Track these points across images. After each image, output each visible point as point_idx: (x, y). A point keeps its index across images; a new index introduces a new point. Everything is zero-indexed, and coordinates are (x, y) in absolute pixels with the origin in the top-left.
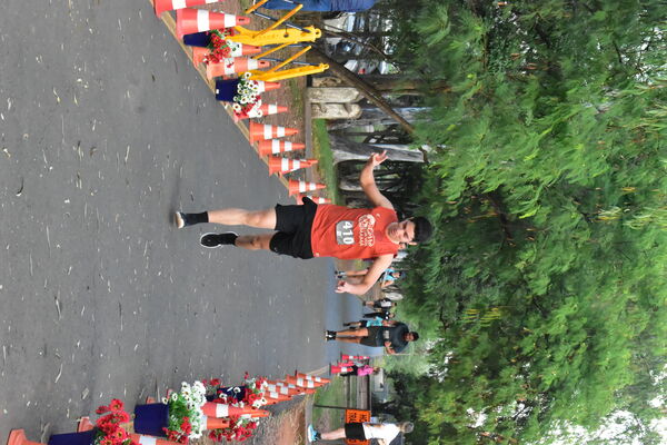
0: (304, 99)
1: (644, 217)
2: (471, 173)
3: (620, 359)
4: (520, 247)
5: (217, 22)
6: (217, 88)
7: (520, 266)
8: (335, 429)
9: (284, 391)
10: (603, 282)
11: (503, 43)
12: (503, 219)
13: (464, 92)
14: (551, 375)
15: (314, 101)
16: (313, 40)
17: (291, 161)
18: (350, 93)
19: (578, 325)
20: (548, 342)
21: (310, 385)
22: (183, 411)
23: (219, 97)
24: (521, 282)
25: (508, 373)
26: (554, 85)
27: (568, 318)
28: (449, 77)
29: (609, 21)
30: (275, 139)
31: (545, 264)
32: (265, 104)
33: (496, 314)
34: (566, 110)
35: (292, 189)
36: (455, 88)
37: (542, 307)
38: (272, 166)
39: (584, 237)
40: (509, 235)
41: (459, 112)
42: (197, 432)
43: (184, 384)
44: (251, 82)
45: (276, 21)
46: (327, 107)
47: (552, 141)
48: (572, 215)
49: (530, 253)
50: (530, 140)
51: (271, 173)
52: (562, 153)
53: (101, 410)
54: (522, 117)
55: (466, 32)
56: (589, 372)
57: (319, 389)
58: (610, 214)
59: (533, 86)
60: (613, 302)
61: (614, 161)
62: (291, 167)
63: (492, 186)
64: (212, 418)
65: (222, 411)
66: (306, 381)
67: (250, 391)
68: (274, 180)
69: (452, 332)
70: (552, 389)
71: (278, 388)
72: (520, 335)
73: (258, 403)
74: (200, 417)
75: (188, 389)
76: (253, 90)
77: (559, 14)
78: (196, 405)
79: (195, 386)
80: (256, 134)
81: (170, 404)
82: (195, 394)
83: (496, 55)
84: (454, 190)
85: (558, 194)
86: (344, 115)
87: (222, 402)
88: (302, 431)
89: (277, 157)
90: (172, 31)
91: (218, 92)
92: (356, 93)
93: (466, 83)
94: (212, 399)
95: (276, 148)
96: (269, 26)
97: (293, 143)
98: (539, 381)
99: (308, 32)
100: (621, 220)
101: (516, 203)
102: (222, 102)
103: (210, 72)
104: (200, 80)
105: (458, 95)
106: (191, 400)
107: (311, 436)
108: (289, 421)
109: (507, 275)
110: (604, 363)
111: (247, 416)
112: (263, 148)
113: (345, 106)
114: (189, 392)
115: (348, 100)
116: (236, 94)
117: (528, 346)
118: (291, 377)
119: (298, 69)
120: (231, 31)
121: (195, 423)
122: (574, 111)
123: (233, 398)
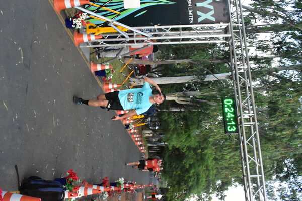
0: (142, 133)
1: (206, 151)
2: (173, 143)
3: (203, 180)
4: (183, 159)
6: (125, 126)
7: (183, 163)
8: (150, 196)
10: (199, 166)
12: (179, 154)
14: (190, 184)
15: (144, 133)
18: (150, 131)
19: (195, 174)
20: (190, 177)
22: (119, 184)
23: (126, 128)
24: (184, 167)
25: (182, 184)
26: (187, 127)
27: (193, 173)
28: (168, 126)
29: (197, 115)
30: (136, 137)
31: (188, 163)
32: (134, 130)
33: (179, 172)
34: (190, 132)
35: (140, 148)
37: (188, 171)
38: (136, 143)
39: (195, 157)
40: (181, 157)
41: (171, 132)
43: (120, 178)
44: (132, 125)
46: (146, 134)
47: (188, 138)
48: (192, 153)
49: (185, 161)
50: (183, 138)
52: (190, 140)
53: (103, 179)
54: (182, 133)
55: (171, 117)
56: (198, 183)
57: (146, 188)
58: (200, 150)
59: (184, 128)
60: (201, 170)
61: (198, 142)
62: (139, 143)
63: (177, 147)
64: (125, 186)
68: (137, 146)
69: (170, 177)
70: (191, 187)
72: (184, 176)
74: (123, 186)
77: (188, 114)
78: (122, 183)
81: (117, 183)
82: (122, 180)
84: (170, 149)
85: (189, 148)
86: (149, 136)
88: (143, 197)
89: (137, 141)
94: (125, 183)
95: (137, 139)
97: (140, 138)
98: (188, 186)
103: (124, 122)
104: (122, 124)
105: (170, 129)
107: (145, 198)
108: (140, 194)
109: (181, 165)
110: (201, 180)
111: (132, 188)
112: (134, 140)
113: (149, 134)
116: (129, 127)
117: (186, 179)
119: (140, 124)
122: (192, 131)
123: (129, 184)
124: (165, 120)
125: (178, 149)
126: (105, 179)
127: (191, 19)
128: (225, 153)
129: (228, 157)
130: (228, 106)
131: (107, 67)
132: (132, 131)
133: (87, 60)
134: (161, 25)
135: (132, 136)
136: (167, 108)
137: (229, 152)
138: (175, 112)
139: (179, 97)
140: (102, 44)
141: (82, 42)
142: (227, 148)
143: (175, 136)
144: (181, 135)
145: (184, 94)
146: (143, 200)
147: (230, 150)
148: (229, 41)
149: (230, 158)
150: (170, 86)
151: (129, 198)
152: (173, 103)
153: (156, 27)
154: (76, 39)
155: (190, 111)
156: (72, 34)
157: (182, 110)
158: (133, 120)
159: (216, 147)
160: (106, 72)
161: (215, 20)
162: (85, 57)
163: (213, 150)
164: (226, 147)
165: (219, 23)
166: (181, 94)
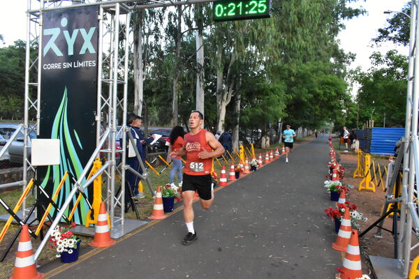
1: (294, 71)
2: (281, 111)
3: (329, 78)
4: (301, 100)
6: (253, 171)
7: (306, 100)
8: (345, 145)
10: (311, 82)
11: (252, 104)
12: (295, 105)
14: (334, 93)
16: (243, 147)
17: (276, 153)
19: (321, 87)
20: (325, 94)
22: (333, 187)
24: (310, 100)
25: (332, 103)
26: (262, 92)
27: (319, 89)
28: (259, 117)
30: (269, 157)
31: (305, 95)
33: (317, 107)
34: (267, 89)
36: (260, 114)
37: (316, 96)
38: (277, 158)
39: (300, 86)
40: (298, 103)
41: (266, 113)
43: (325, 187)
44: (251, 162)
45: (237, 155)
47: (275, 92)
48: (294, 89)
49: (303, 99)
50: (273, 97)
51: (279, 158)
52: (277, 90)
53: (328, 215)
54: (268, 99)
56: (333, 85)
57: (334, 149)
58: (293, 79)
60: (315, 79)
61: (282, 79)
63: (286, 107)
64: (336, 179)
65: (335, 175)
69: (322, 118)
72: (323, 100)
73: (335, 165)
74: (335, 183)
75: (327, 186)
76: (254, 161)
78: (332, 183)
79: (326, 183)
81: (331, 191)
82: (328, 184)
83: (255, 105)
85: (288, 92)
87: (332, 175)
88: (345, 153)
89: (274, 157)
90: (234, 182)
93: (259, 112)
94: (331, 178)
95: (272, 157)
96: (238, 157)
97: (271, 152)
98: (335, 96)
99: (241, 148)
100: (295, 77)
101: (288, 100)
102: (256, 170)
103: (248, 172)
104: (249, 175)
105: (262, 114)
106: (330, 185)
107: (347, 151)
108: (342, 157)
109: (309, 104)
110: (331, 81)
111: (338, 168)
112: (272, 160)
116: (254, 166)
117: (326, 99)
120: (235, 167)
121: (337, 184)
123: (332, 172)
124: (250, 119)
125: (288, 107)
126: (328, 212)
127: (90, 63)
128: (297, 45)
129: (303, 42)
130: (226, 11)
131: (159, 195)
132: (260, 162)
133: (143, 226)
134: (96, 111)
135: (267, 162)
136: (236, 115)
137: (297, 40)
138: (241, 106)
139: (223, 100)
140: (120, 201)
141: (108, 234)
142: (292, 43)
143: (271, 108)
144: (270, 100)
145: (219, 93)
147: (295, 39)
148: (128, 8)
149: (305, 41)
150: (207, 110)
151: (349, 172)
152: (230, 108)
153: (98, 118)
154: (103, 244)
155: (241, 88)
156: (92, 251)
157: (239, 97)
158: (245, 159)
159: (289, 57)
160: (167, 196)
161: (94, 28)
162: (137, 229)
163: (293, 62)
164: (289, 44)
165: (99, 21)
166: (218, 97)
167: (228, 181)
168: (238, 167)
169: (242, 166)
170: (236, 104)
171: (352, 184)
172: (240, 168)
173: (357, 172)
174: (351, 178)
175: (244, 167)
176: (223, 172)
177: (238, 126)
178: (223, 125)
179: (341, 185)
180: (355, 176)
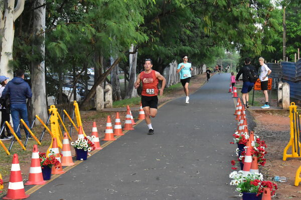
0: (102, 112)
2: (133, 29)
4: (174, 6)
5: (36, 163)
6: (80, 160)
7: (183, 6)
9: (242, 122)
11: (72, 15)
12: (161, 15)
13: (92, 33)
15: (103, 107)
16: (56, 109)
17: (127, 119)
18: (99, 89)
21: (241, 108)
22: (247, 184)
23: (85, 159)
25: (236, 11)
28: (85, 40)
30: (113, 128)
33: (207, 18)
36: (90, 37)
40: (168, 12)
41: (102, 35)
42: (259, 176)
43: (231, 184)
44: (76, 142)
45: (45, 129)
46: (106, 100)
51: (133, 129)
55: (63, 33)
62: (130, 119)
63: (142, 20)
64: (252, 166)
65: (248, 159)
66: (238, 110)
67: (240, 141)
69: (217, 40)
71: (241, 125)
73: (247, 137)
74: (251, 174)
75: (234, 182)
76: (82, 139)
78: (243, 176)
79: (233, 177)
80: (110, 137)
81: (243, 192)
82: (237, 177)
83: (79, 18)
86: (110, 92)
87: (244, 158)
88: (264, 111)
89: (124, 127)
90: (39, 188)
91: (82, 159)
92: (99, 86)
93: (87, 32)
94: (242, 166)
95: (118, 127)
96: (48, 132)
97: (116, 118)
99: (52, 112)
101: (148, 6)
102: (88, 157)
103: (70, 164)
104: (73, 170)
105: (94, 36)
106: (241, 180)
107: (267, 107)
109: (189, 12)
111: (253, 144)
112: (119, 134)
113: (106, 92)
114: (236, 180)
115: (102, 91)
116: (83, 149)
117: (222, 2)
118: (237, 118)
119: (77, 116)
120: (42, 155)
121: (254, 177)
123: (242, 152)
124: (69, 49)
125: (148, 19)
132: (95, 140)
135: (110, 139)
136: (37, 42)
138: (48, 20)
143: (111, 24)
144: (110, 6)
146: (272, 111)
151: (273, 150)
152: (24, 24)
158: (62, 137)
167: (27, 187)
168: (48, 155)
169: (56, 151)
170: (36, 17)
171: (282, 172)
172: (53, 157)
173: (291, 147)
174: (278, 162)
175: (61, 154)
176: (16, 167)
177: (43, 65)
178: (11, 64)
179: (261, 178)
180: (286, 156)
